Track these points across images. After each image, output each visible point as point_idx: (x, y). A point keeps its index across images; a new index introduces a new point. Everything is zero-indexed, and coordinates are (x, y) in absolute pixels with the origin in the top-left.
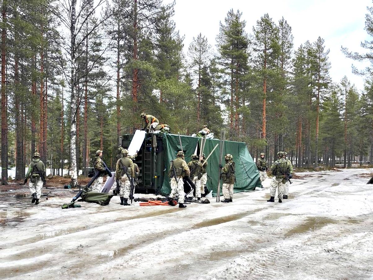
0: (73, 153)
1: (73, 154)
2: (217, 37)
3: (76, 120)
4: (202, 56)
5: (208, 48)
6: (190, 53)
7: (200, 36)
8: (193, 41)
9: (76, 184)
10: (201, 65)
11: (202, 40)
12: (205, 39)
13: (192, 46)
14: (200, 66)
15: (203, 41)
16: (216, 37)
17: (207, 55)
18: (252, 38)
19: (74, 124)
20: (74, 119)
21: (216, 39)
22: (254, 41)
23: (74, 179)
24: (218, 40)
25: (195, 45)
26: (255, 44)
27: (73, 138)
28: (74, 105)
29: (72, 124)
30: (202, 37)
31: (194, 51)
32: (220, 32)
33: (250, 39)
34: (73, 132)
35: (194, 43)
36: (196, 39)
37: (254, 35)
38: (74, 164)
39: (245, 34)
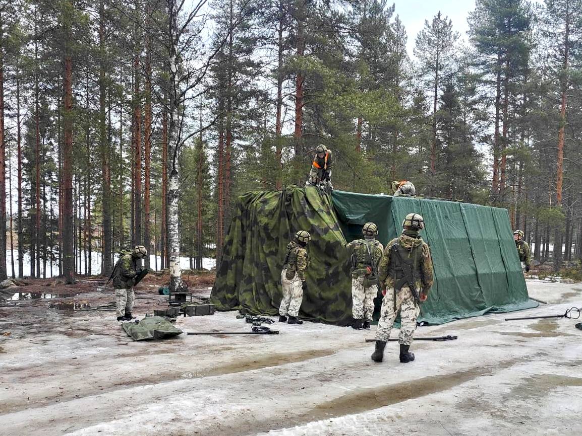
0: (173, 230)
1: (172, 232)
2: (471, 16)
3: (177, 170)
4: (442, 55)
5: (452, 39)
6: (419, 51)
7: (437, 17)
8: (426, 27)
9: (179, 286)
10: (439, 72)
11: (441, 26)
12: (448, 22)
13: (422, 37)
14: (437, 73)
15: (445, 27)
16: (468, 16)
17: (451, 51)
18: (540, 10)
19: (173, 177)
20: (174, 168)
21: (469, 21)
22: (544, 16)
23: (175, 278)
24: (472, 22)
25: (427, 34)
26: (546, 22)
27: (173, 203)
28: (173, 142)
29: (171, 177)
30: (442, 18)
31: (426, 46)
32: (476, 7)
33: (535, 12)
34: (172, 191)
35: (426, 31)
36: (431, 23)
37: (544, 4)
38: (175, 251)
39: (525, 4)
